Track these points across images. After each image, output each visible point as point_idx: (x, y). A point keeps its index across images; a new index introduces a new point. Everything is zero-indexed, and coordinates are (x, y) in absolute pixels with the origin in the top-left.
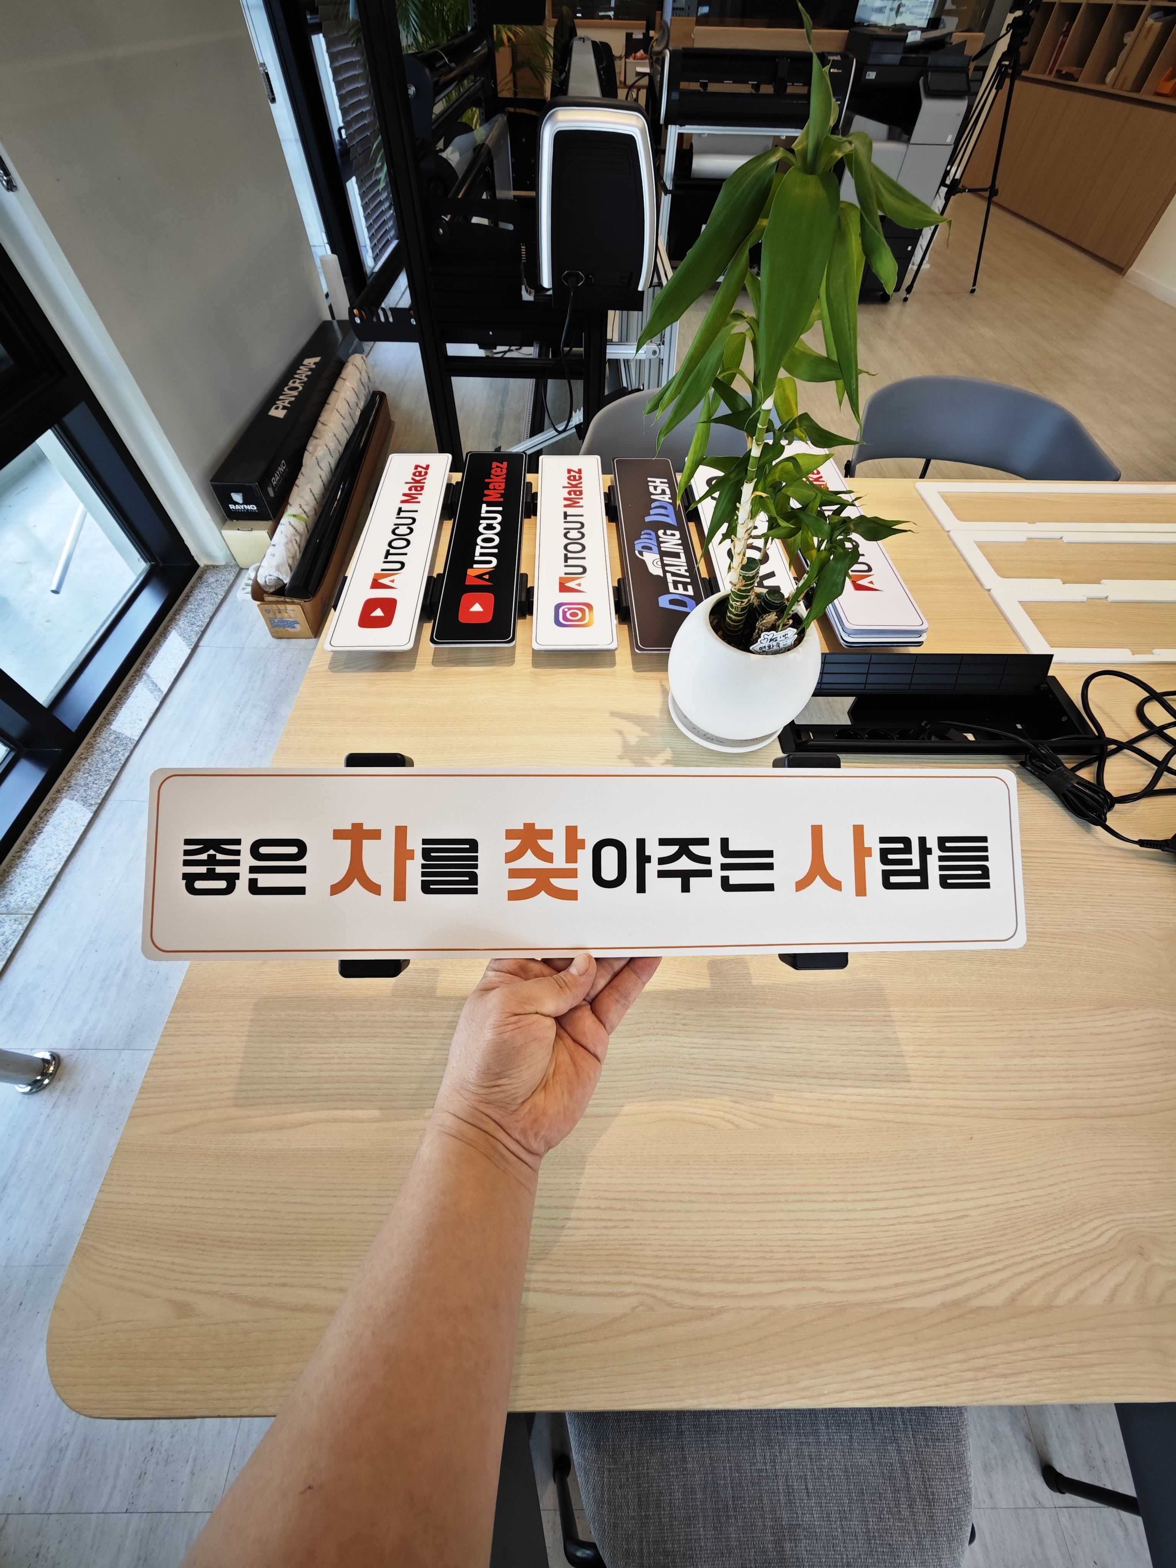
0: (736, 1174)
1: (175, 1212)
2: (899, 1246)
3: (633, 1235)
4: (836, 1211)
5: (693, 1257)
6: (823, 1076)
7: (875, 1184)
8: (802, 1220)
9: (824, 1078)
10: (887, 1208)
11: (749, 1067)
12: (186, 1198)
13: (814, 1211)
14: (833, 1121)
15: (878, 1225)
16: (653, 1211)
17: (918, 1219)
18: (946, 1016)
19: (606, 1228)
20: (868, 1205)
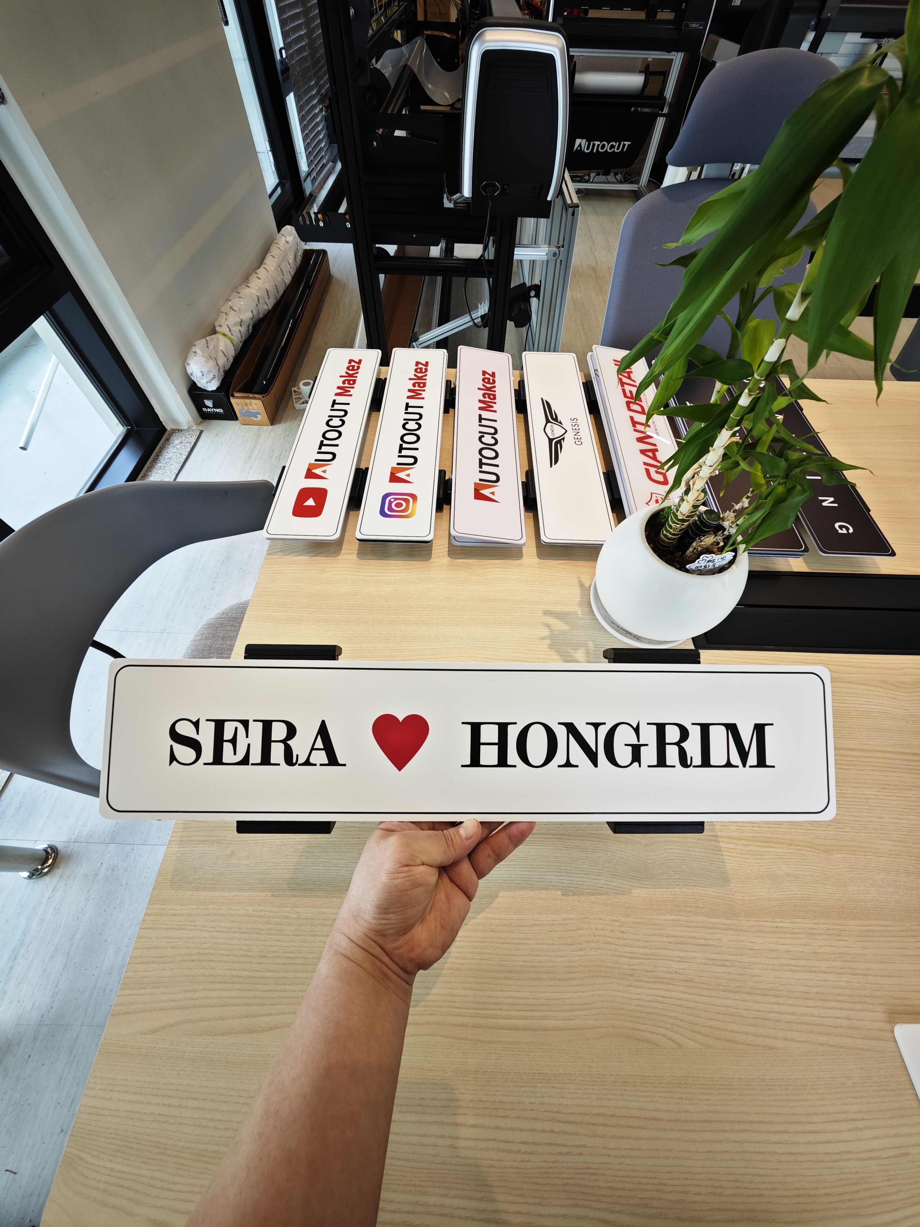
0: (681, 1098)
1: (154, 1121)
2: (844, 1185)
3: (586, 1162)
4: (780, 1143)
5: (646, 1190)
6: (758, 992)
7: (816, 1114)
8: (749, 1152)
9: (758, 994)
10: (829, 1142)
11: (686, 981)
12: (164, 1105)
13: (758, 1142)
14: (771, 1042)
15: (823, 1161)
16: (604, 1137)
17: (861, 1155)
18: (869, 931)
19: (561, 1154)
20: (811, 1138)
